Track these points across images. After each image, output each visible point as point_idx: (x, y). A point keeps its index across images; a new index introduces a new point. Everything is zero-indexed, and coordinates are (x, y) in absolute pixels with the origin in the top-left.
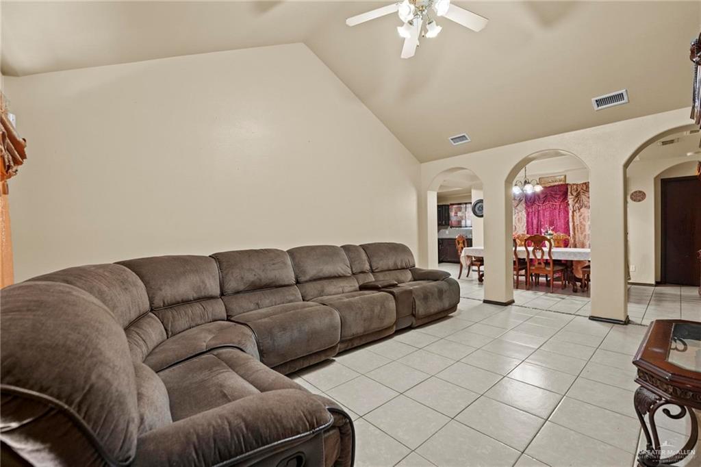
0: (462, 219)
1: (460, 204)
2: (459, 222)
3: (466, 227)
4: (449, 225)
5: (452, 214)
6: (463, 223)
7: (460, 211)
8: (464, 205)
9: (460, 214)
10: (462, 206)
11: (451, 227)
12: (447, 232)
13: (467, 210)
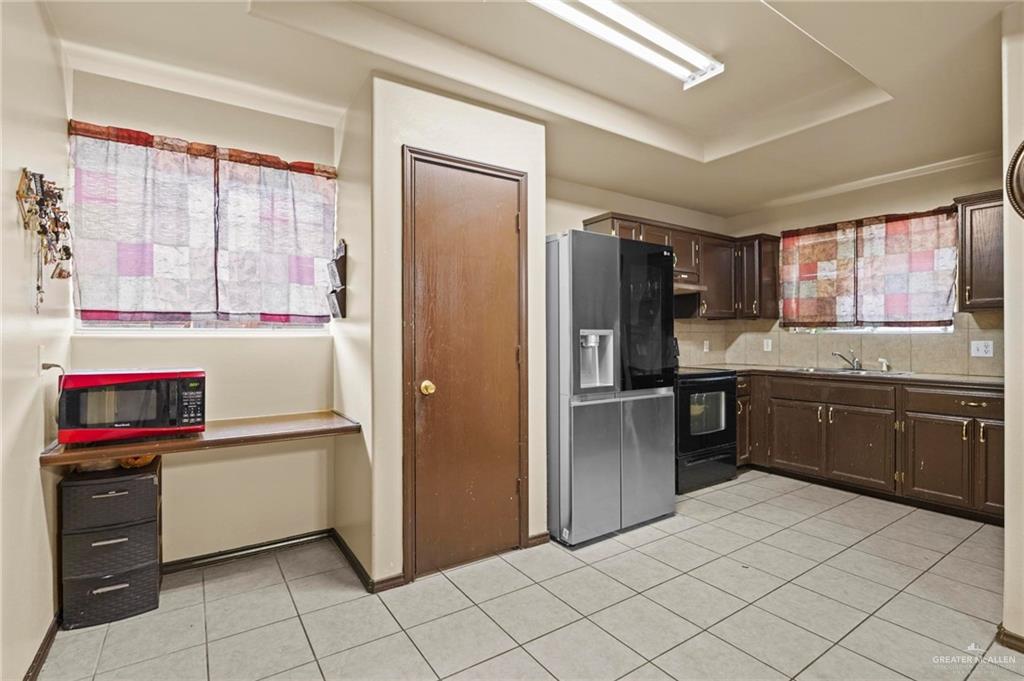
0: (840, 291)
1: (833, 228)
2: (826, 304)
3: (859, 324)
4: (776, 317)
5: (791, 272)
6: (844, 308)
7: (830, 258)
8: (851, 234)
9: (826, 270)
10: (839, 236)
11: (785, 325)
12: (768, 344)
13: (867, 250)
